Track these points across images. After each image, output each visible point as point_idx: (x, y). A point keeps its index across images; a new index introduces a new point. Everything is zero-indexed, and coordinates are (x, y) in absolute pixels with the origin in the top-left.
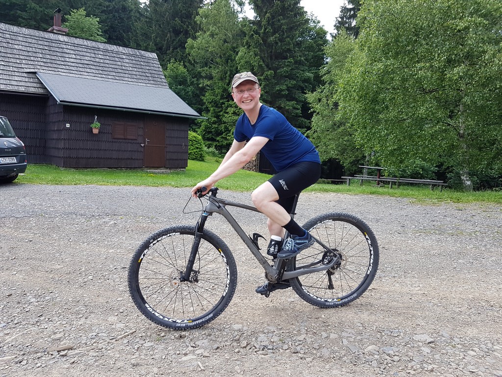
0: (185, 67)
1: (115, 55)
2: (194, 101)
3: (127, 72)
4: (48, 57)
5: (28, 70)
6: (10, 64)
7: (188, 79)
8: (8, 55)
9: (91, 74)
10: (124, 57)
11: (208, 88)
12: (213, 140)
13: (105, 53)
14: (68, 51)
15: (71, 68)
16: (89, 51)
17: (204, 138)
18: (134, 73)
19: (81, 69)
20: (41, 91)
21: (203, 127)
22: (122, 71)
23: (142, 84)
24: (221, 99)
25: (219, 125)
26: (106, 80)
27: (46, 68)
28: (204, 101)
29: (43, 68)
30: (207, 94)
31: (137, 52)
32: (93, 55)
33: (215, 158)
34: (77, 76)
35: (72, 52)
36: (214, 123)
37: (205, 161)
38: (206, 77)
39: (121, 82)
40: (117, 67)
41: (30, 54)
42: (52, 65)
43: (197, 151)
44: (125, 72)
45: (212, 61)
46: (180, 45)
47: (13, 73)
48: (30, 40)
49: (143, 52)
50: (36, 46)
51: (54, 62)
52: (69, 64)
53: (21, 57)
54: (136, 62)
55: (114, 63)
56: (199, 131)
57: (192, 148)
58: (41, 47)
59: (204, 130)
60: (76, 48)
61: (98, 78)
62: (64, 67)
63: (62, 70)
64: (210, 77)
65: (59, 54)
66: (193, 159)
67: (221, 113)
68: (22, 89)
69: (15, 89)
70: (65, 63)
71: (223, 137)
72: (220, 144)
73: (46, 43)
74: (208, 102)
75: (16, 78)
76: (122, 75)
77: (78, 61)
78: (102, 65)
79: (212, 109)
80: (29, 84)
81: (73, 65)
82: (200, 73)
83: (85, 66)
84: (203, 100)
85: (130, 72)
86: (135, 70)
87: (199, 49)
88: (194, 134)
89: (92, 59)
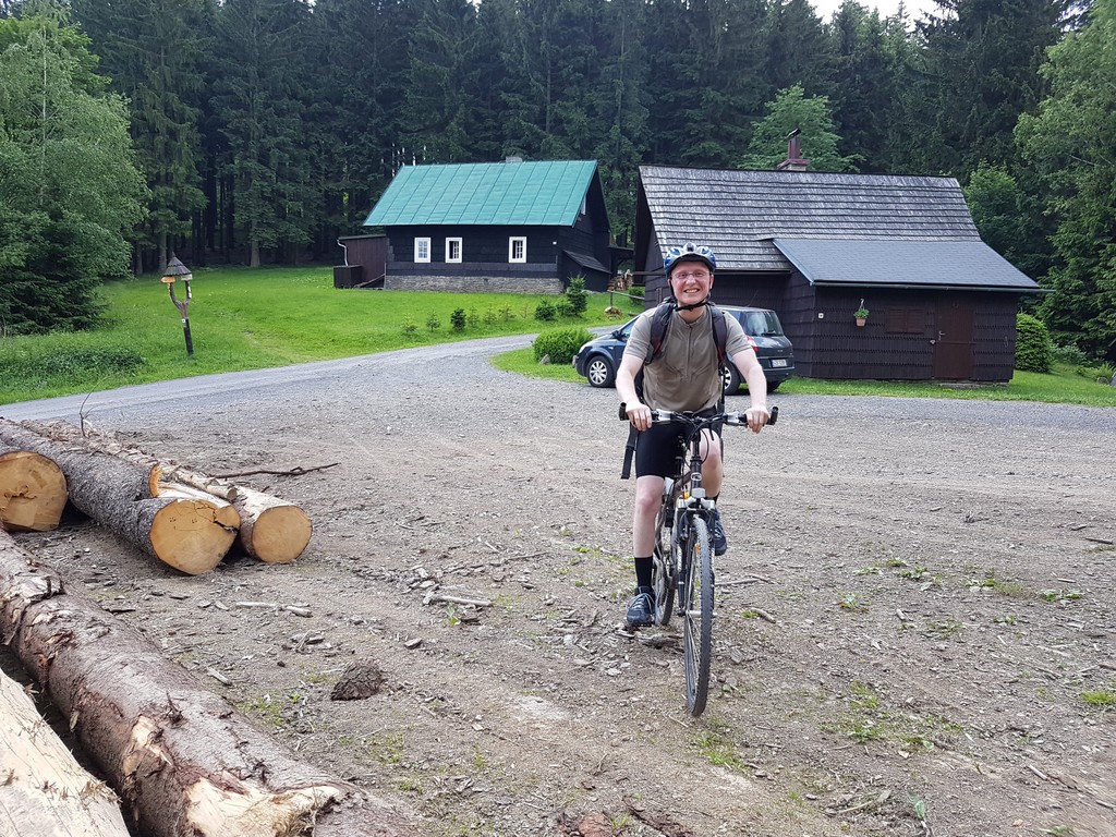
0: (1010, 172)
1: (885, 193)
2: (1030, 246)
3: (906, 220)
4: (787, 212)
5: (763, 237)
6: (739, 231)
7: (1017, 200)
8: (737, 218)
9: (849, 231)
10: (901, 193)
11: (1066, 215)
12: (1074, 328)
13: (869, 193)
14: (814, 198)
15: (820, 225)
16: (844, 192)
17: (1051, 326)
18: (918, 219)
19: (834, 225)
20: (780, 266)
21: (1049, 302)
22: (897, 219)
23: (932, 238)
24: (1096, 237)
25: (1090, 295)
26: (873, 237)
27: (786, 231)
28: (1055, 244)
29: (782, 230)
30: (1062, 229)
31: (922, 181)
32: (851, 199)
33: (1076, 368)
34: (828, 237)
35: (820, 199)
36: (1078, 291)
37: (1050, 374)
38: (1059, 193)
39: (897, 238)
40: (889, 213)
41: (763, 212)
42: (792, 224)
43: (1032, 353)
44: (902, 220)
45: (1077, 154)
46: (1000, 127)
47: (743, 244)
48: (761, 190)
49: (932, 179)
50: (769, 197)
51: (795, 218)
52: (816, 219)
53: (753, 218)
54: (921, 200)
55: (885, 206)
56: (1040, 310)
57: (1022, 346)
58: (777, 198)
59: (1052, 309)
60: (825, 191)
61: (860, 237)
62: (809, 225)
63: (808, 231)
64: (1070, 191)
65: (801, 205)
66: (1024, 370)
67: (1096, 269)
68: (757, 266)
69: (748, 266)
70: (811, 218)
71: (1098, 322)
72: (1092, 336)
73: (783, 191)
74: (1064, 247)
75: (748, 251)
76: (897, 226)
77: (829, 212)
78: (865, 213)
79: (1072, 261)
80: (765, 258)
81: (822, 219)
82: (1046, 183)
83: (840, 218)
84: (1051, 242)
85: (911, 220)
86: (920, 214)
87: (1044, 134)
88: (1028, 318)
89: (850, 205)
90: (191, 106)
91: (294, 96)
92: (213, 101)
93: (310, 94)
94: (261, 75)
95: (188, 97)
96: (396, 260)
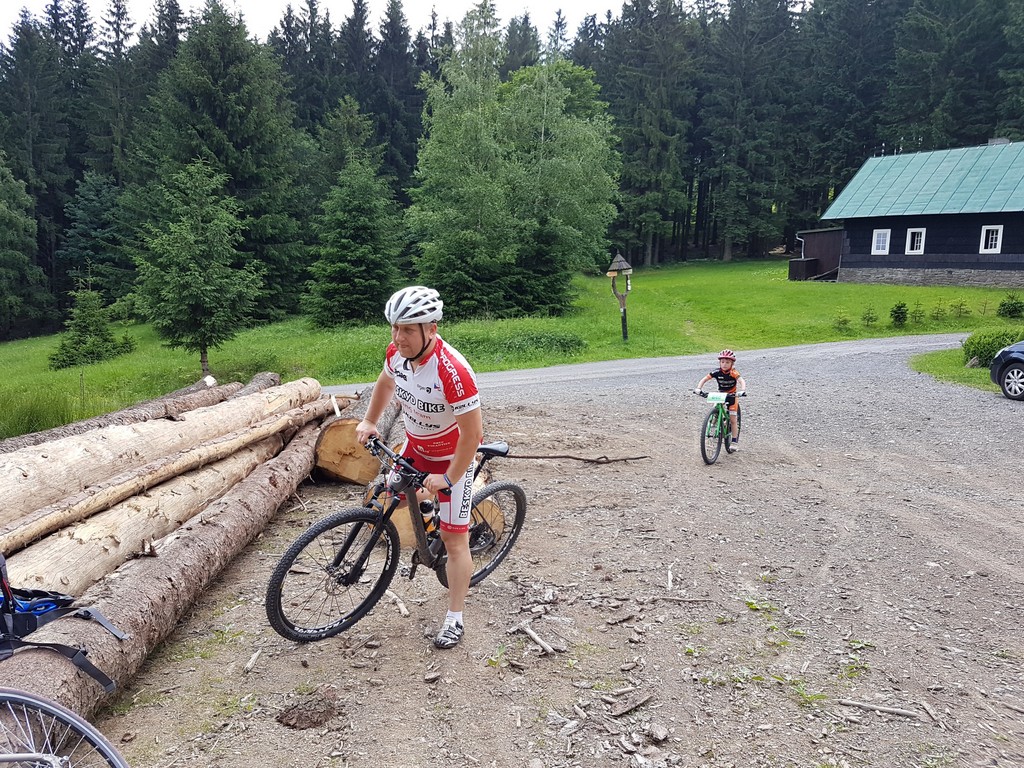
90: (683, 118)
91: (776, 101)
92: (701, 113)
93: (791, 96)
94: (746, 84)
95: (680, 112)
96: (852, 252)
